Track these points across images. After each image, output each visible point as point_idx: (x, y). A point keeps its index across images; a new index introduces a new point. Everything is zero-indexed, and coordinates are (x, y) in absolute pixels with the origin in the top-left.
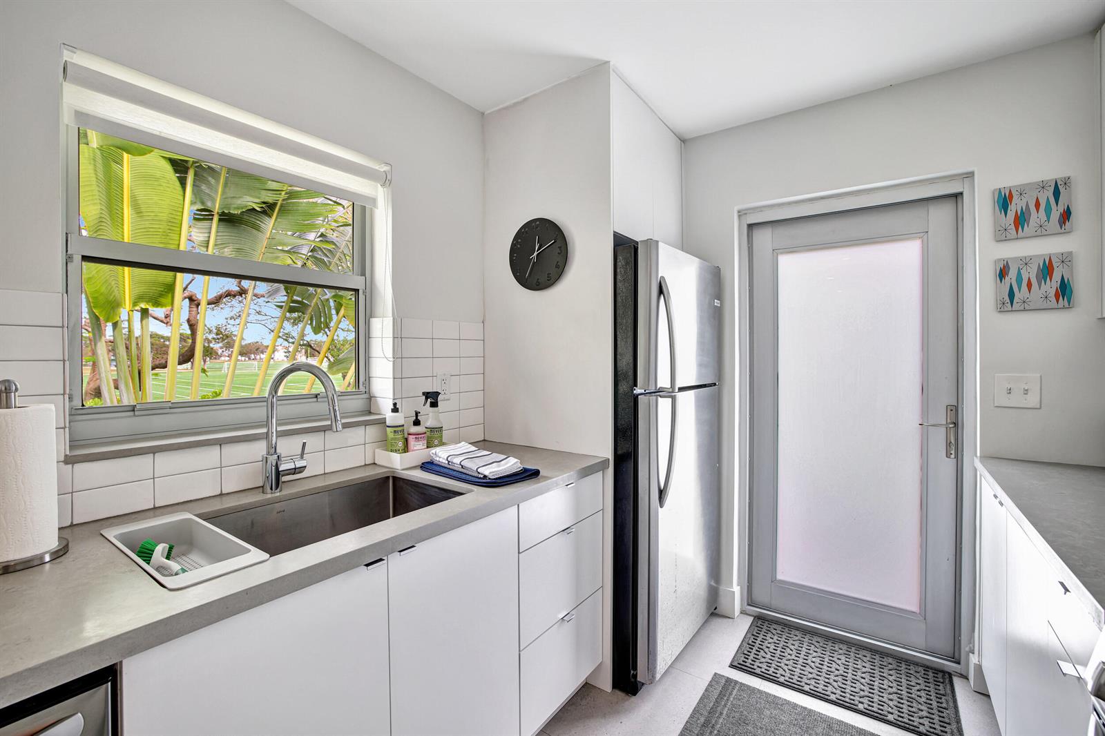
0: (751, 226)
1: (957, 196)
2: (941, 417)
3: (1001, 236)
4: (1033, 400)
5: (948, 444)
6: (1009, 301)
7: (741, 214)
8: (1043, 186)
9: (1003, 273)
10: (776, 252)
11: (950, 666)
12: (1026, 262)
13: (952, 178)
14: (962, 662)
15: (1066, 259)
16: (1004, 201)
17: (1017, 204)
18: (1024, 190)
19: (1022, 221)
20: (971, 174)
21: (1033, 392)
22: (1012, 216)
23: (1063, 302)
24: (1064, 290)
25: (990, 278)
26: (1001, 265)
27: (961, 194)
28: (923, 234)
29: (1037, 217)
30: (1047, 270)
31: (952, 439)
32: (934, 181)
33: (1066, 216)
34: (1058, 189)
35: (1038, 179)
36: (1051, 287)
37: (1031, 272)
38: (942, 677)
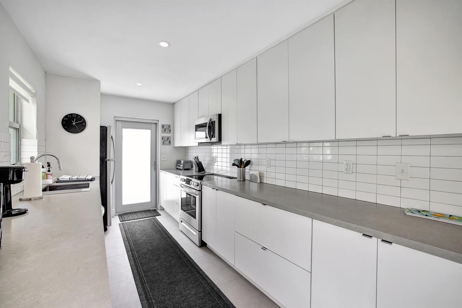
0: (116, 120)
1: (156, 124)
2: (153, 163)
3: (163, 132)
4: (166, 160)
5: (155, 168)
6: (163, 143)
7: (115, 117)
8: (167, 125)
9: (163, 139)
10: (122, 127)
11: (155, 208)
12: (166, 137)
13: (156, 120)
14: (157, 207)
15: (170, 137)
16: (163, 126)
17: (165, 128)
18: (166, 125)
19: (165, 130)
20: (158, 120)
21: (166, 158)
22: (164, 129)
23: (170, 144)
24: (170, 142)
25: (161, 139)
26: (162, 137)
27: (157, 123)
28: (151, 129)
29: (167, 130)
30: (168, 139)
31: (155, 167)
32: (153, 120)
33: (170, 130)
34: (169, 126)
35: (167, 124)
36: (168, 141)
37: (166, 139)
38: (155, 211)
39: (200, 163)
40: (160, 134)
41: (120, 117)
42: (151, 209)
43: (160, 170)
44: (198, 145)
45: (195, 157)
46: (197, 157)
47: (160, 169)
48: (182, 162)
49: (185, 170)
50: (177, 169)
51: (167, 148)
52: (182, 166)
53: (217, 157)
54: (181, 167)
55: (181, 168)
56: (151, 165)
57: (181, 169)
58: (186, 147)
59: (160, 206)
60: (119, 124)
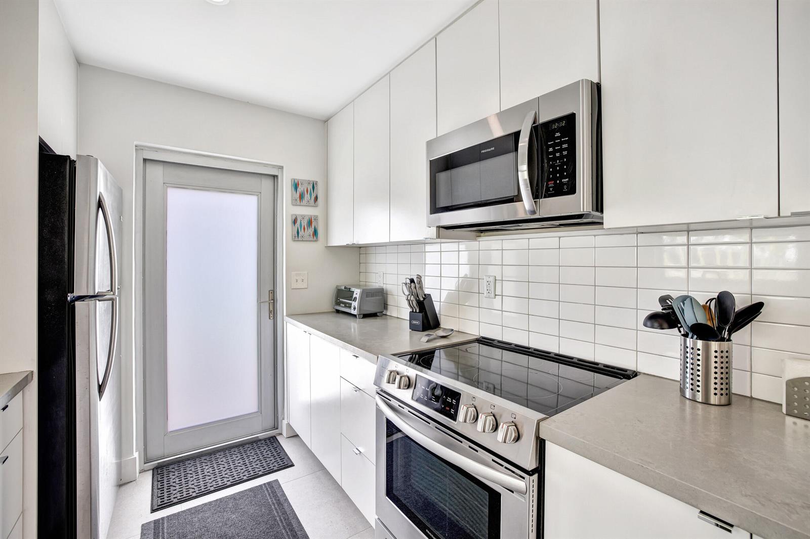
0: (145, 160)
1: (275, 177)
2: (266, 297)
3: (294, 203)
4: (305, 286)
5: (270, 312)
6: (297, 237)
7: (138, 148)
8: (309, 182)
9: (295, 222)
10: (166, 185)
11: (273, 434)
12: (303, 217)
13: (274, 166)
14: (279, 428)
16: (296, 186)
17: (300, 189)
18: (303, 182)
19: (301, 197)
20: (281, 168)
21: (305, 281)
22: (298, 193)
23: (315, 238)
24: (315, 233)
25: (290, 222)
26: (294, 218)
27: (277, 176)
28: (258, 194)
29: (307, 197)
30: (310, 223)
31: (271, 309)
32: (266, 165)
33: (316, 199)
34: (314, 186)
35: (307, 178)
36: (311, 231)
37: (305, 223)
38: (273, 440)
39: (428, 297)
40: (287, 209)
41: (157, 150)
42: (261, 435)
43: (286, 319)
44: (435, 236)
45: (412, 281)
46: (419, 277)
47: (288, 315)
48: (357, 293)
49: (366, 316)
50: (338, 311)
51: (308, 250)
52: (355, 304)
53: (499, 278)
54: (355, 308)
55: (355, 312)
56: (260, 302)
57: (355, 316)
58: (360, 247)
59: (289, 425)
60: (156, 173)
